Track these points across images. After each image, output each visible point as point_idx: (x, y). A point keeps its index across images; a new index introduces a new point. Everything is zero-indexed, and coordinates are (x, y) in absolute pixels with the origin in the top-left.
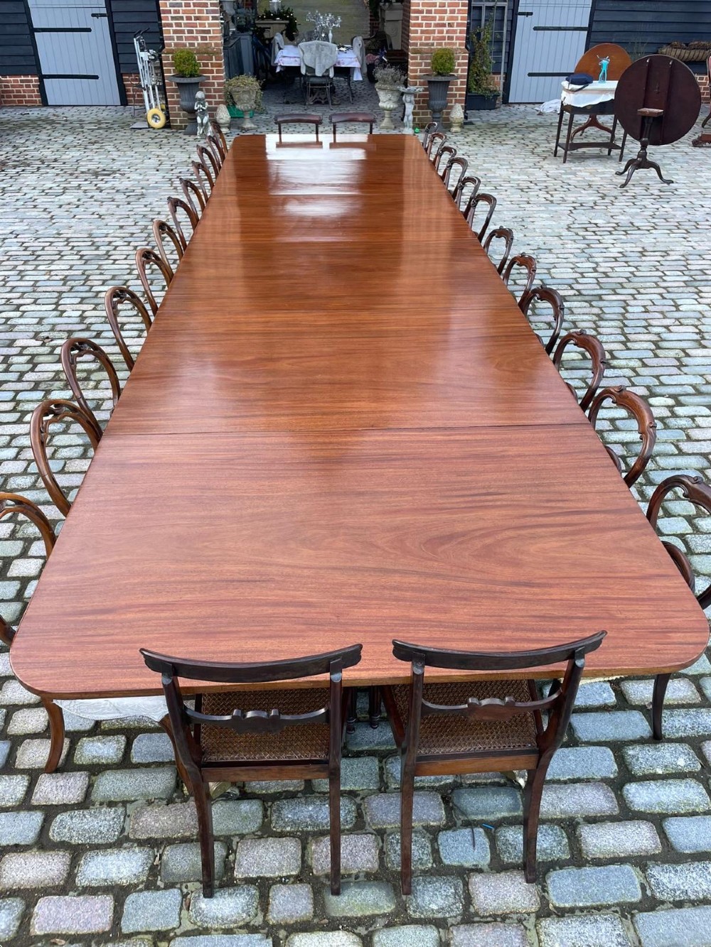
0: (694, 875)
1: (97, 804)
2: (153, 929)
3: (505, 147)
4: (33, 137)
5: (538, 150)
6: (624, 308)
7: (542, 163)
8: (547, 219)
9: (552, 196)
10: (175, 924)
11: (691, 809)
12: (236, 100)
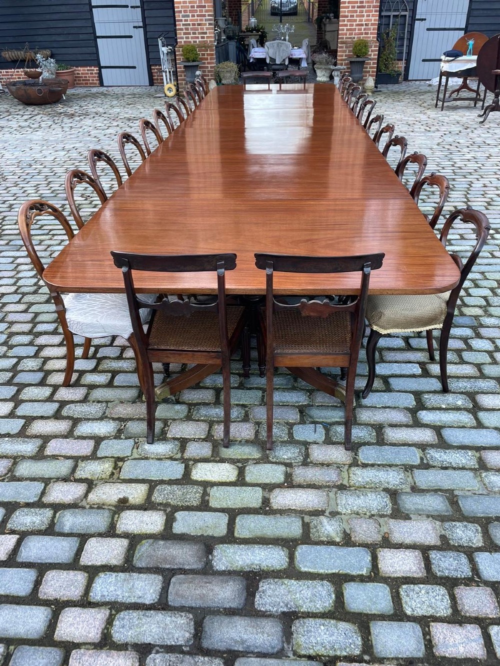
0: (458, 455)
1: (91, 402)
2: (116, 456)
3: (402, 103)
4: (92, 102)
5: (425, 105)
6: (470, 185)
7: (425, 111)
8: (425, 140)
9: (430, 128)
10: (129, 454)
11: (461, 425)
12: (222, 77)
